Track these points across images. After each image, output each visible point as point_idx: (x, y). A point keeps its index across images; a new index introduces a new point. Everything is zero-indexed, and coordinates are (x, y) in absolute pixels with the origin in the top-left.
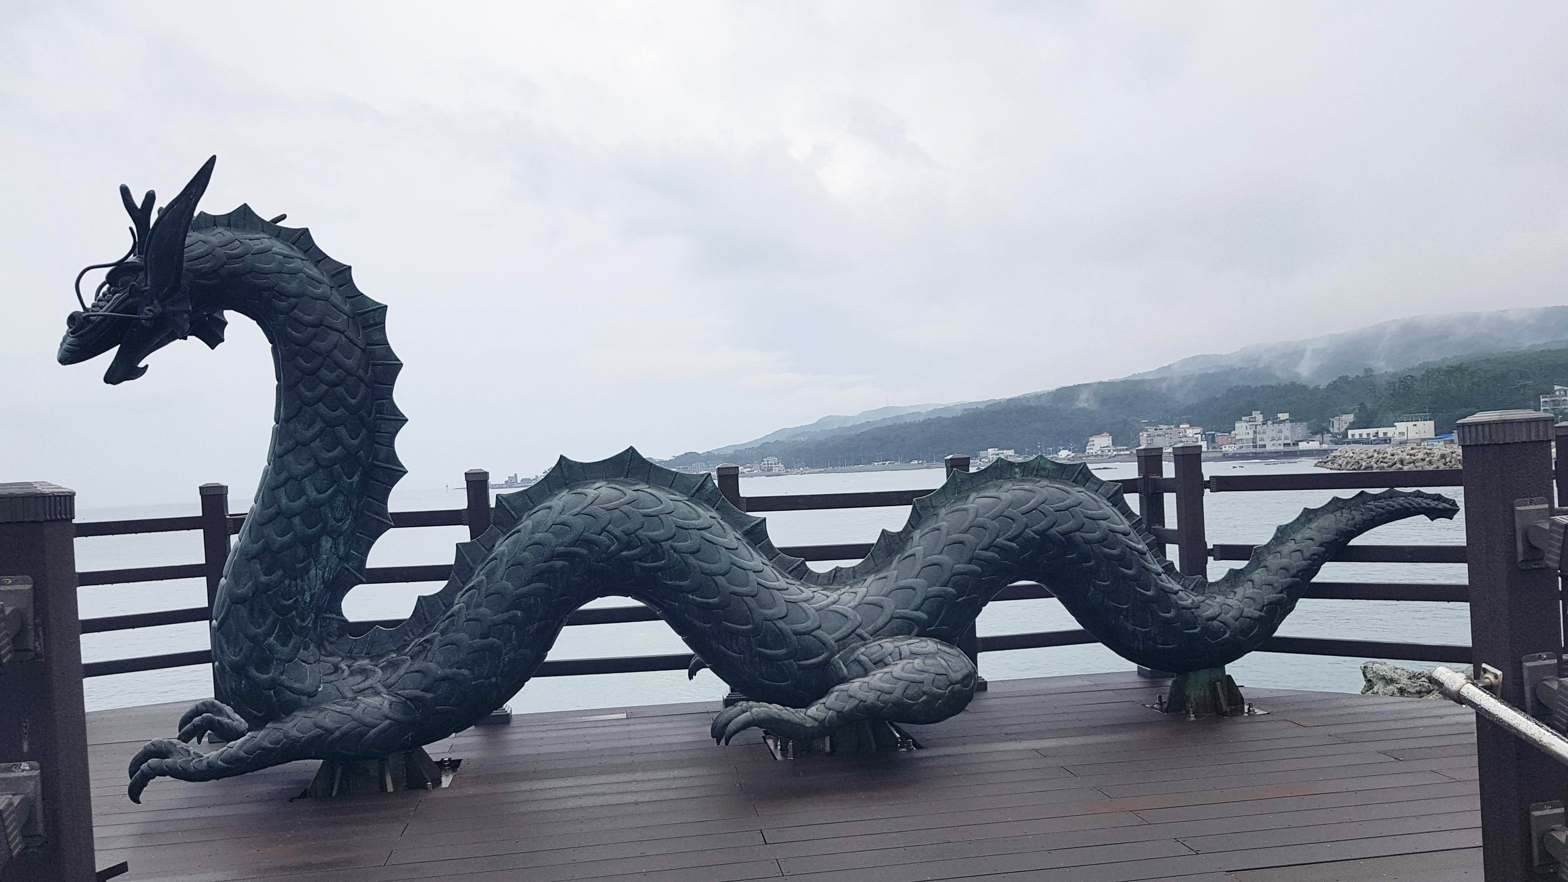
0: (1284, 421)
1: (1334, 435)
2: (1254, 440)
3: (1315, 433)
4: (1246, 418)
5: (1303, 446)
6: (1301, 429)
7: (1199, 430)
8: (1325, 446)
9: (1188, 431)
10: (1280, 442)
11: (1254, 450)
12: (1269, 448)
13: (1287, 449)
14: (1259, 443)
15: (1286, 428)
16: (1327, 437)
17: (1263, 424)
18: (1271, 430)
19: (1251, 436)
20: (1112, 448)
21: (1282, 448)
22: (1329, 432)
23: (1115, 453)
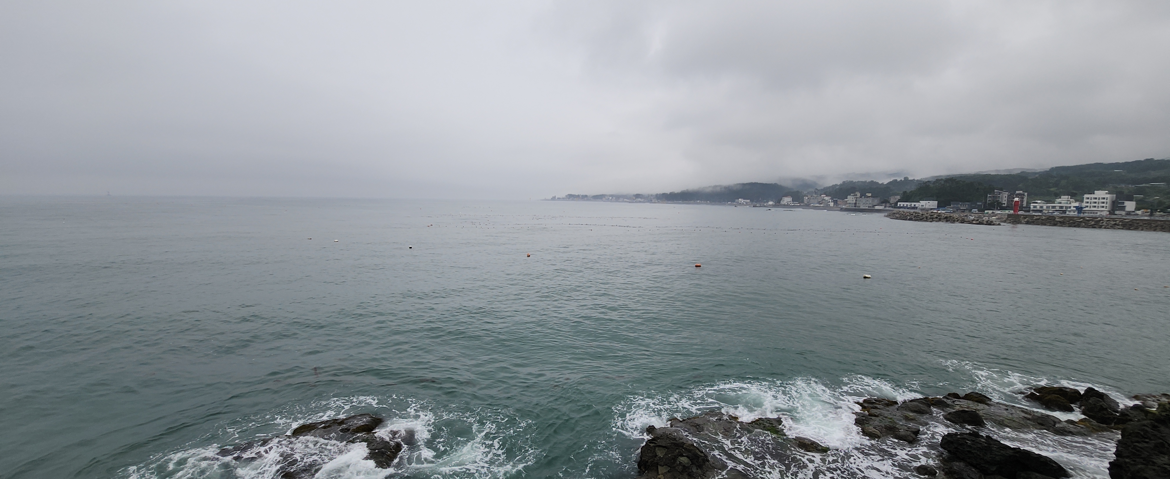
0: (870, 197)
1: (891, 204)
2: (855, 204)
3: (883, 203)
4: (853, 194)
5: (877, 207)
6: (876, 201)
7: (830, 198)
8: (887, 208)
9: (825, 198)
10: (867, 205)
11: (855, 208)
12: (861, 207)
13: (869, 208)
14: (857, 205)
15: (870, 200)
16: (888, 205)
17: (860, 197)
18: (864, 200)
19: (854, 202)
20: (792, 202)
21: (867, 208)
22: (889, 202)
23: (793, 204)
